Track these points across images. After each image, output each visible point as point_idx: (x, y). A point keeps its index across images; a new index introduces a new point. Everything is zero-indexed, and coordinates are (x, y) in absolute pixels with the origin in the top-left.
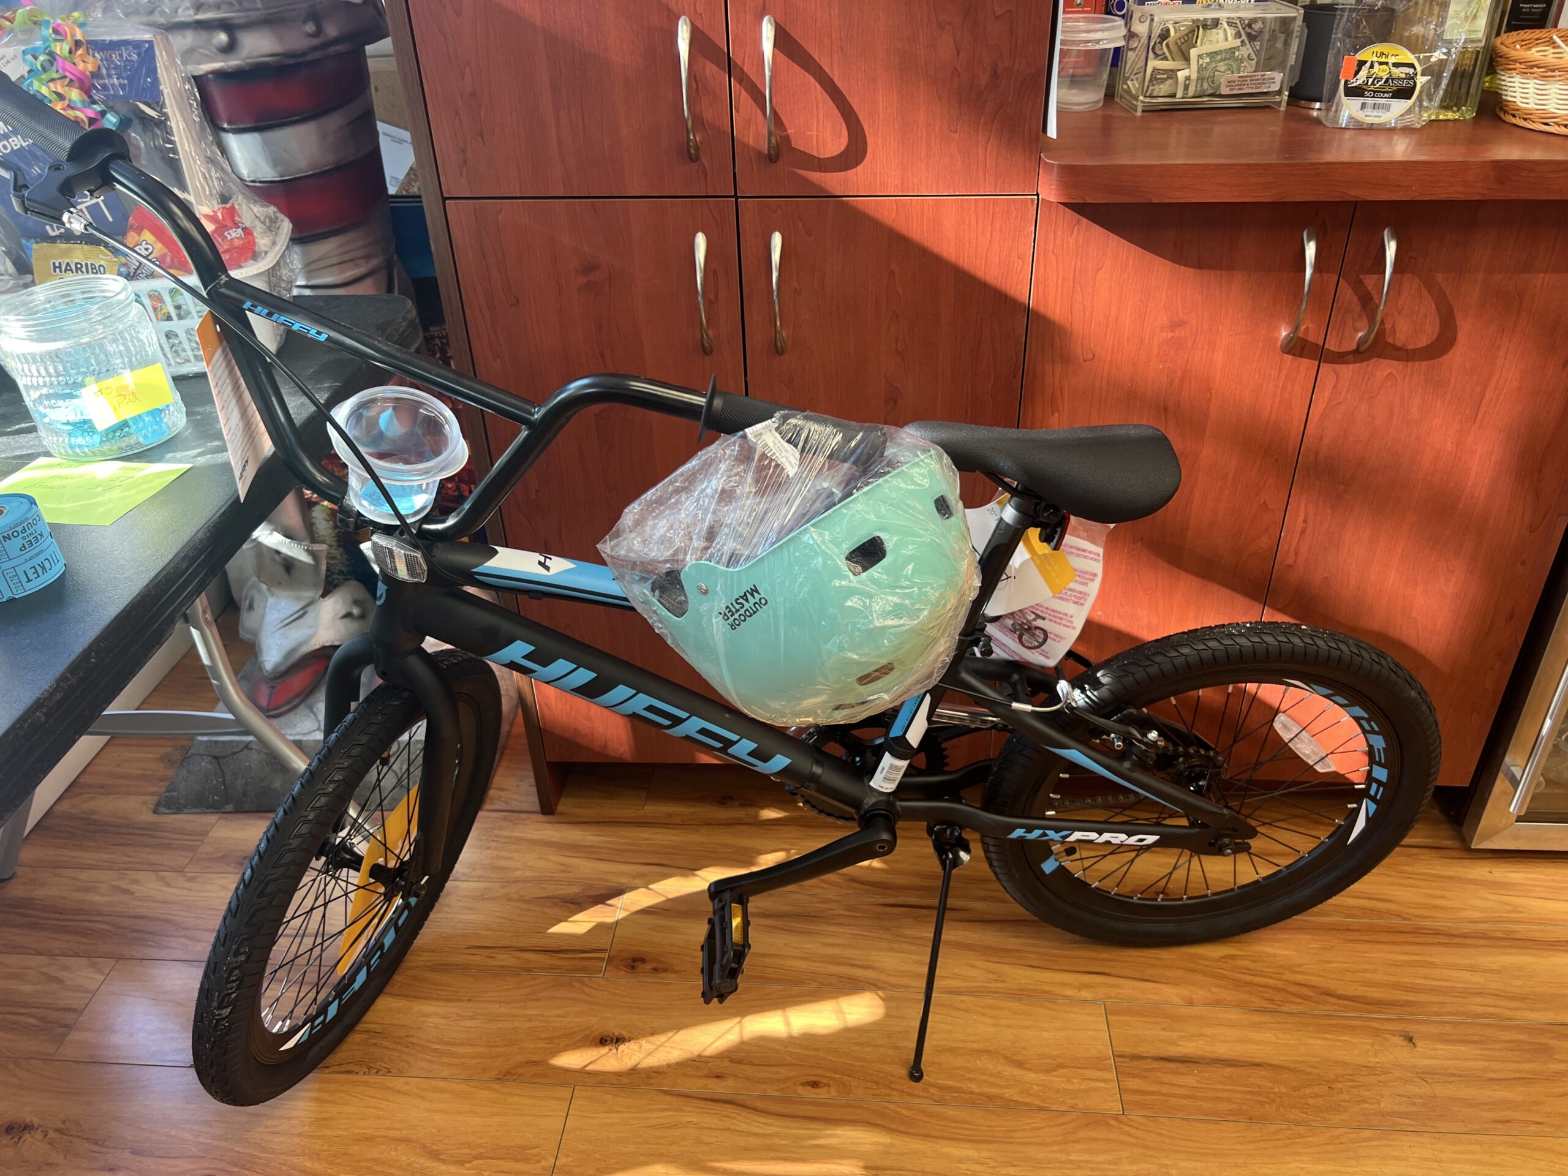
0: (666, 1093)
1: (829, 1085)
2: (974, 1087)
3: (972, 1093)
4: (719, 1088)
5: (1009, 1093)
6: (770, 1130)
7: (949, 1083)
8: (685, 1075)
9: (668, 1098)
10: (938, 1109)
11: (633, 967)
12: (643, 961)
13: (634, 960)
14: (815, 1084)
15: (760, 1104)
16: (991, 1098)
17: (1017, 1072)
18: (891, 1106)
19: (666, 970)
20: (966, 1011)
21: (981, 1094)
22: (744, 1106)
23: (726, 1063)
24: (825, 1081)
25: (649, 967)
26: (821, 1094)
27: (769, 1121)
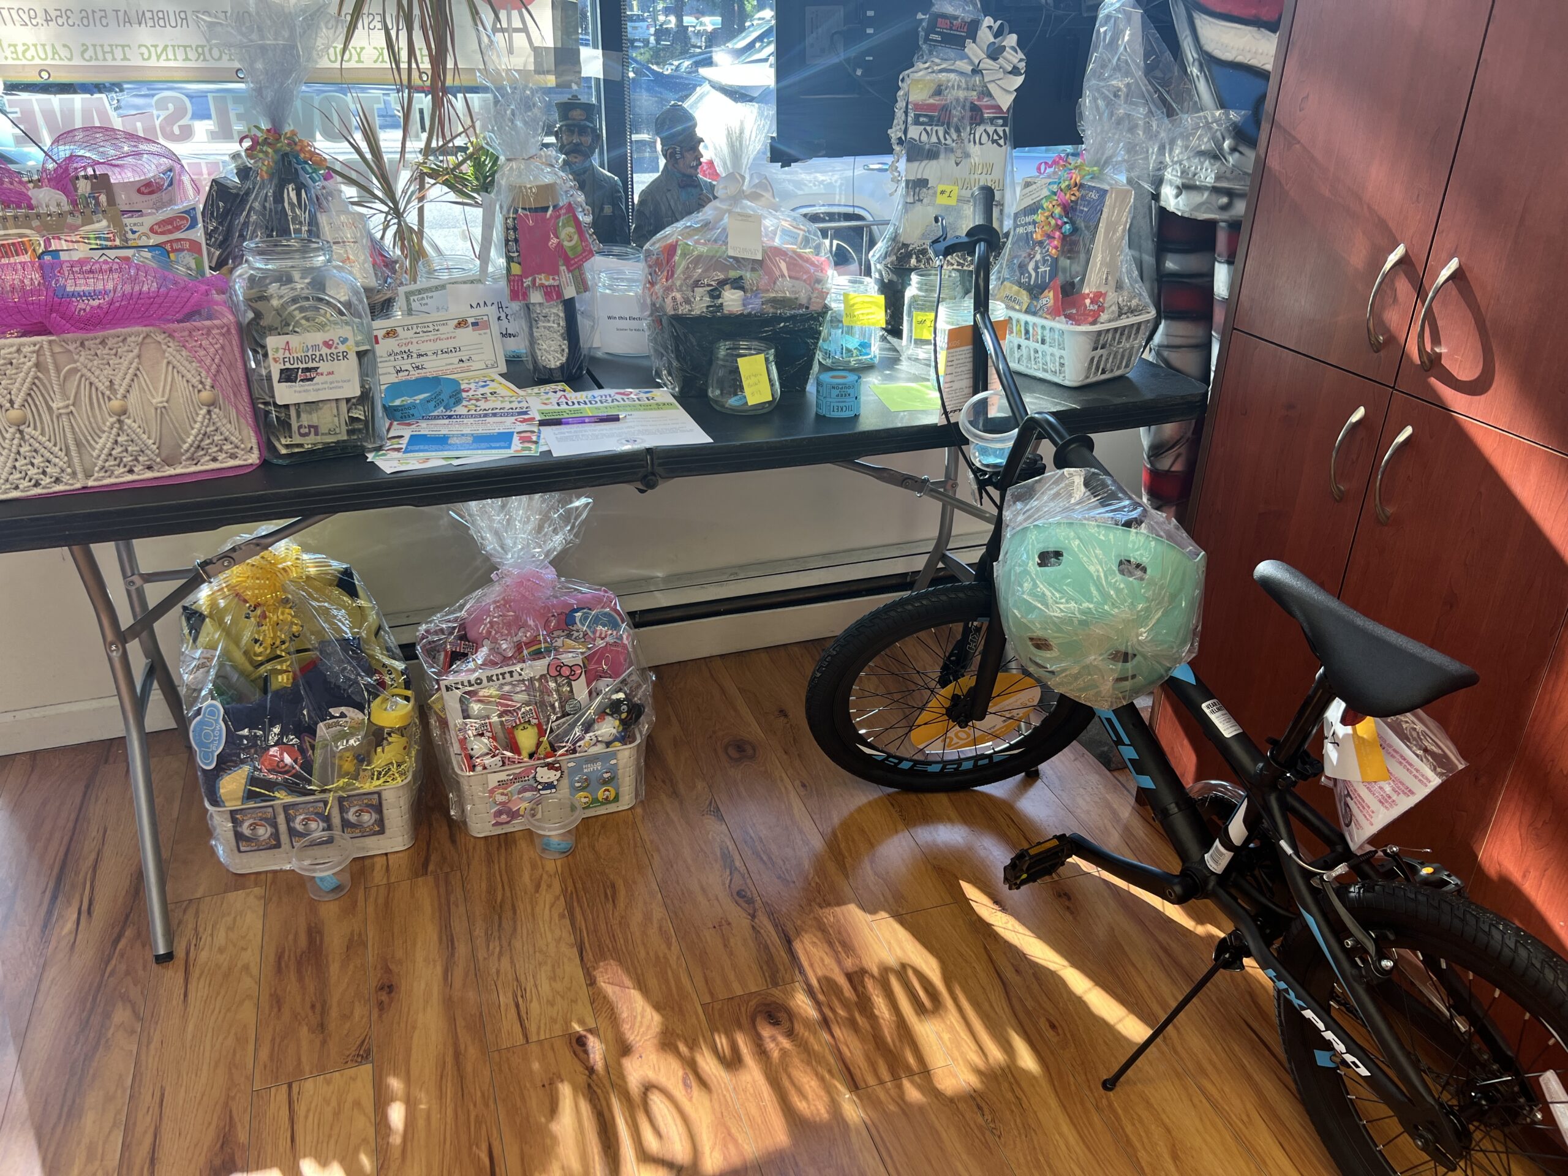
0: (985, 948)
1: (1058, 1034)
2: (1129, 1129)
3: (1123, 1129)
4: (1009, 974)
5: (1142, 1155)
6: (1001, 1013)
7: (1120, 1111)
8: (1005, 953)
9: (983, 951)
10: (1093, 1111)
11: (1060, 896)
12: (1069, 899)
13: (1065, 894)
14: (1053, 1026)
15: (1015, 1001)
16: (1129, 1142)
17: (1167, 1156)
18: (1072, 1079)
19: (1072, 913)
20: (1194, 1106)
21: (1127, 1136)
22: (1007, 993)
23: (1031, 972)
24: (1060, 1031)
25: (1067, 903)
26: (1050, 1034)
27: (1006, 1009)
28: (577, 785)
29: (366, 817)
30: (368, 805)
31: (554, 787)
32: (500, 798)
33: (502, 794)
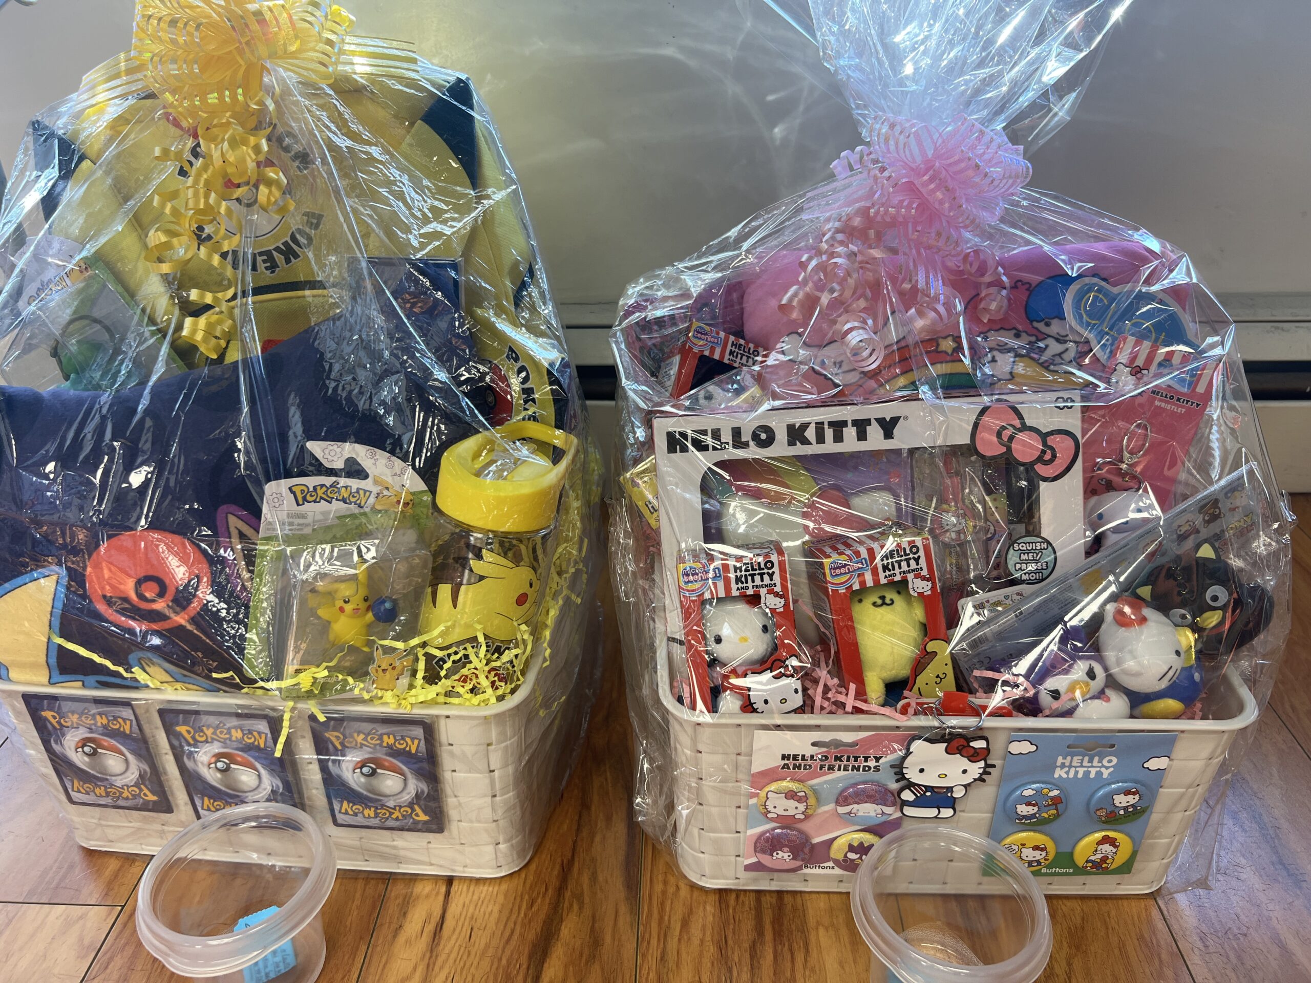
28: (1023, 810)
29: (390, 783)
30: (394, 753)
31: (951, 803)
32: (782, 806)
33: (791, 795)
